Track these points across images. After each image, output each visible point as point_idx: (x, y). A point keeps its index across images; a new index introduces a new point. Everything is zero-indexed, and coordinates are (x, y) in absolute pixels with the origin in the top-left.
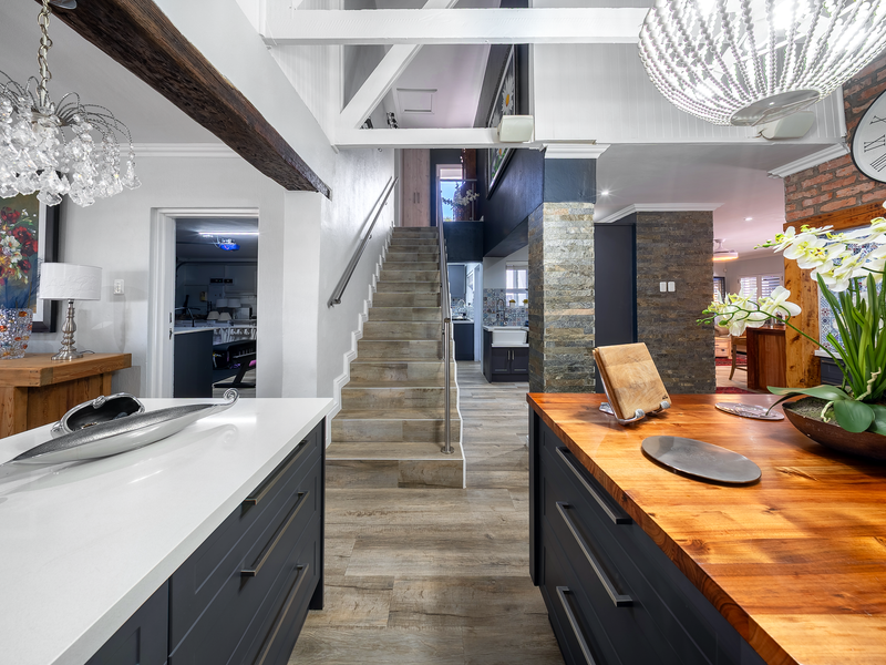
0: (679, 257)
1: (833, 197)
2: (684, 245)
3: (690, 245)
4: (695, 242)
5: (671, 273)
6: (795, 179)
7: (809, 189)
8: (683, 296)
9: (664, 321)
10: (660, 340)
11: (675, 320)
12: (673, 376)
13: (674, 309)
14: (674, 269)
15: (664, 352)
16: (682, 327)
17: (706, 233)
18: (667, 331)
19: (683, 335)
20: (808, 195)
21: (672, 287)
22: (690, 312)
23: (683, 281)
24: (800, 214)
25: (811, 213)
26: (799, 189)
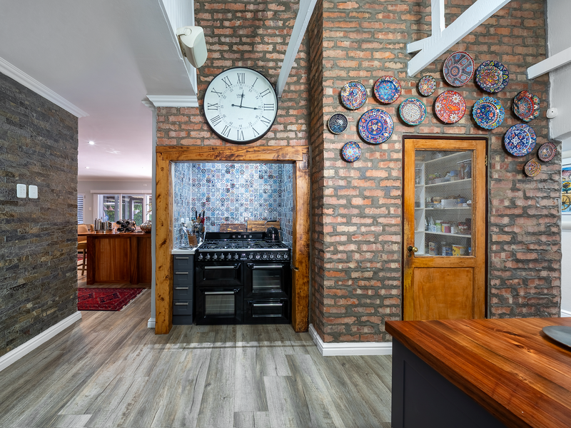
0: (43, 155)
1: (189, 136)
2: (49, 142)
3: (55, 145)
4: (61, 143)
5: (32, 173)
6: (164, 112)
7: (174, 123)
8: (47, 205)
9: (23, 238)
10: (16, 266)
11: (38, 236)
12: (33, 309)
13: (35, 221)
14: (36, 169)
15: (21, 281)
16: (45, 244)
17: (72, 138)
18: (26, 251)
19: (47, 253)
20: (172, 128)
21: (34, 192)
22: (55, 224)
23: (48, 186)
24: (167, 142)
25: (174, 142)
26: (167, 121)
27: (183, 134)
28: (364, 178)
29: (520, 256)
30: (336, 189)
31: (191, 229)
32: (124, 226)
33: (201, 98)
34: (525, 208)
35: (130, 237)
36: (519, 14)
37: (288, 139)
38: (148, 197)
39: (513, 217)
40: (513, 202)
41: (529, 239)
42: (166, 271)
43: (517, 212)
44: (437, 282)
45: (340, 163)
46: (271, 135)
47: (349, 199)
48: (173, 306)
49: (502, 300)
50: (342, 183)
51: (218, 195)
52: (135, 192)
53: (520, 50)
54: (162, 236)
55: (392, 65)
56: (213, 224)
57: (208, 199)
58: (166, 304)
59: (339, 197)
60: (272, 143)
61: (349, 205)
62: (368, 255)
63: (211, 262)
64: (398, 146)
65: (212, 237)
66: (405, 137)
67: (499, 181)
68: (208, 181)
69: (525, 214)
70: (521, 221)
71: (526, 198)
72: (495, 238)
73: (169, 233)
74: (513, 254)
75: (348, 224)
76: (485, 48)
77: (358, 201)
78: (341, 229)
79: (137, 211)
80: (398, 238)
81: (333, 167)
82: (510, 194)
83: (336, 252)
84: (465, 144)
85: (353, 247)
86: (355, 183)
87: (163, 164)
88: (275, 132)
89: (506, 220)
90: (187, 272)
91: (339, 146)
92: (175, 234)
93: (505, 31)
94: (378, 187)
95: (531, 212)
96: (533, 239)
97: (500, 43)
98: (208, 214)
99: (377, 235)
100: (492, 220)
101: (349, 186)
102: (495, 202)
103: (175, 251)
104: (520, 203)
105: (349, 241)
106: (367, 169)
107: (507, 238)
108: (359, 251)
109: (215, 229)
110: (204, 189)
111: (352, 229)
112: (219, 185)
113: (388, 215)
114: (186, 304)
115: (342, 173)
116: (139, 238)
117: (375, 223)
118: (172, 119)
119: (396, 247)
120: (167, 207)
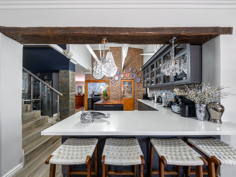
24: (87, 79)
25: (88, 80)
26: (87, 76)
27: (90, 78)
28: (115, 86)
29: (139, 97)
30: (111, 87)
31: (91, 94)
32: (79, 94)
33: (92, 72)
34: (140, 90)
35: (80, 96)
36: (139, 60)
37: (106, 79)
38: (84, 86)
39: (138, 91)
40: (138, 89)
41: (140, 95)
42: (87, 101)
43: (139, 91)
44: (127, 101)
45: (112, 84)
46: (103, 78)
47: (113, 89)
48: (88, 107)
49: (136, 104)
50: (112, 86)
51: (97, 87)
52: (80, 85)
53: (139, 66)
54: (86, 95)
55: (119, 69)
56: (96, 93)
57: (95, 88)
58: (87, 106)
59: (112, 89)
60: (104, 79)
61: (113, 90)
62: (116, 97)
63: (94, 99)
64: (120, 81)
65: (96, 95)
66: (121, 80)
67: (136, 86)
68: (95, 85)
69: (140, 91)
70: (139, 92)
71: (140, 89)
72: (135, 95)
73: (87, 94)
74: (138, 97)
75: (113, 93)
76: (134, 66)
77: (114, 89)
78: (112, 93)
79: (81, 90)
80: (120, 95)
81: (111, 84)
82: (137, 88)
83: (111, 97)
84: (131, 80)
85: (114, 96)
86: (114, 86)
87: (86, 83)
88: (104, 78)
89: (137, 92)
90: (90, 101)
91: (111, 81)
92: (88, 95)
93: (137, 63)
94: (117, 87)
95: (141, 91)
96: (141, 95)
97: (136, 65)
98: (95, 91)
99: (117, 94)
100: (135, 92)
101: (113, 87)
102: (135, 89)
103: (88, 97)
104: (139, 89)
105: (113, 95)
106: (116, 84)
107: (137, 95)
108: (115, 97)
109: (97, 94)
110: (95, 86)
111: (114, 93)
112: (97, 85)
113: (119, 91)
114: (90, 106)
115: (112, 85)
116: (82, 96)
117: (117, 92)
118: (88, 76)
119: (120, 96)
120: (87, 90)
